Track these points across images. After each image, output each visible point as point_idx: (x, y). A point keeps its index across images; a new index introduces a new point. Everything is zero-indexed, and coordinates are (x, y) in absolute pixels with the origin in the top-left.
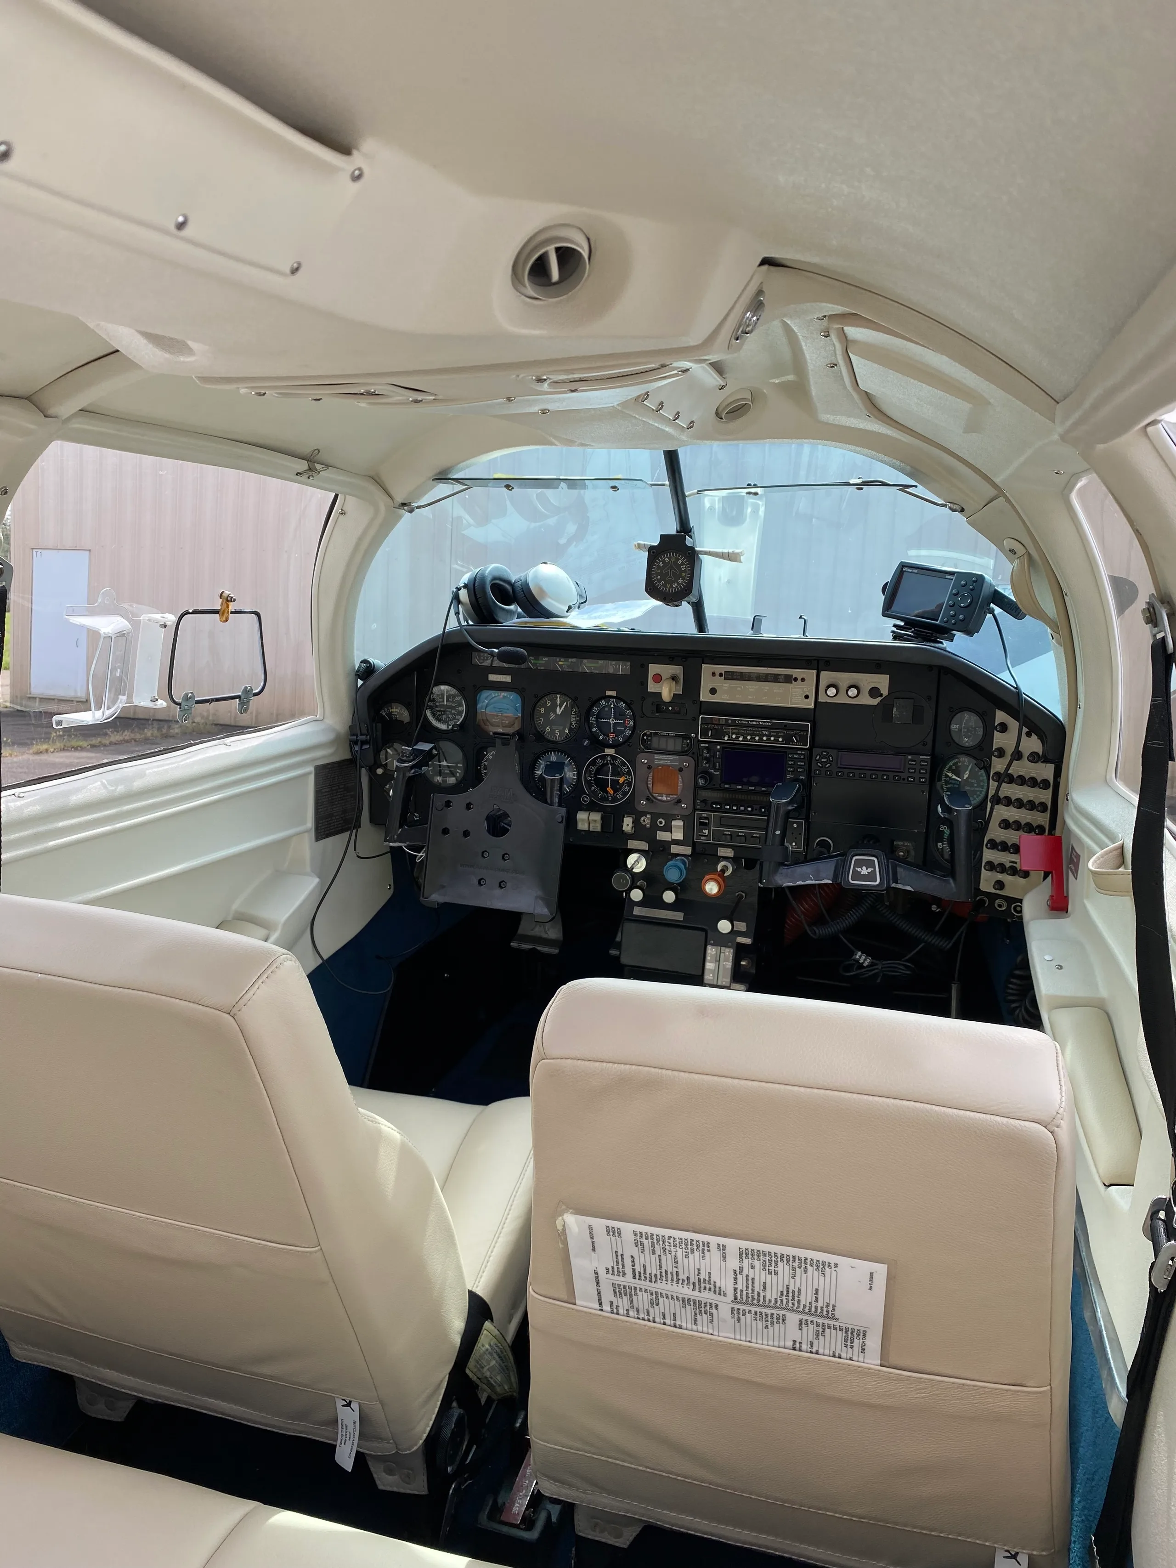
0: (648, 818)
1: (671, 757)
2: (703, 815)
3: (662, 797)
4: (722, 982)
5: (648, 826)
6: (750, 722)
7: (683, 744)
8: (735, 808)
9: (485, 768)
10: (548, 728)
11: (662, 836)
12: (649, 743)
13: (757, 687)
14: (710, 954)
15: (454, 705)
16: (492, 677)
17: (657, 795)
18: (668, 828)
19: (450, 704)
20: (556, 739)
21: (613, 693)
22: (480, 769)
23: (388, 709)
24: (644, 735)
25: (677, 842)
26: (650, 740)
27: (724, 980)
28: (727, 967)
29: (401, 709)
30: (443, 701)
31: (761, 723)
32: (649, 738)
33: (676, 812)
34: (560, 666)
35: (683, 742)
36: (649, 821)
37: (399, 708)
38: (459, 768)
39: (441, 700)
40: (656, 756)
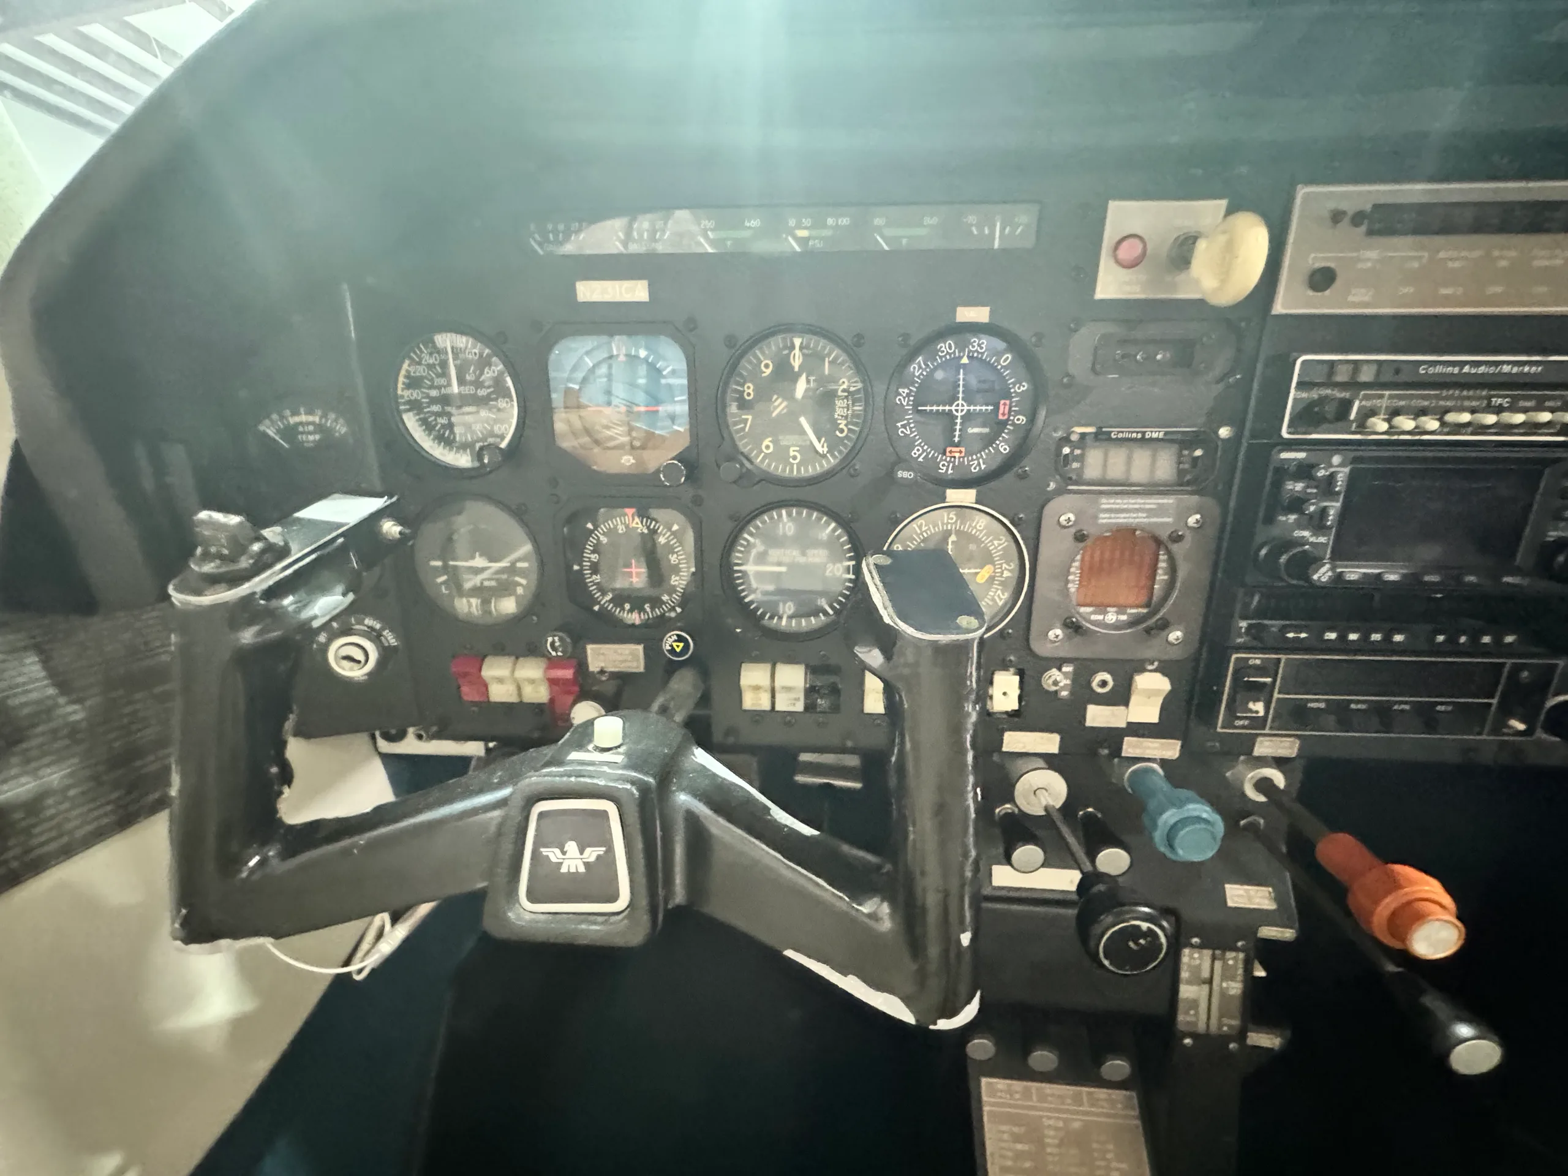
0: (1065, 674)
1: (1152, 502)
2: (1251, 662)
3: (1105, 613)
4: (1220, 1026)
5: (1064, 693)
6: (1466, 369)
7: (1180, 463)
8: (1353, 637)
9: (595, 568)
10: (767, 442)
11: (1098, 716)
12: (1075, 465)
13: (1477, 254)
14: (1189, 966)
15: (482, 392)
16: (590, 291)
17: (1089, 609)
18: (1121, 696)
19: (468, 390)
20: (791, 470)
21: (979, 314)
22: (581, 570)
23: (282, 417)
24: (1066, 440)
25: (1138, 730)
26: (1081, 459)
27: (1225, 1021)
28: (1232, 992)
29: (324, 416)
30: (449, 384)
31: (1506, 369)
32: (1078, 452)
33: (1148, 654)
34: (802, 241)
35: (1180, 455)
36: (1068, 682)
37: (319, 412)
38: (522, 573)
39: (442, 381)
40: (1106, 503)
